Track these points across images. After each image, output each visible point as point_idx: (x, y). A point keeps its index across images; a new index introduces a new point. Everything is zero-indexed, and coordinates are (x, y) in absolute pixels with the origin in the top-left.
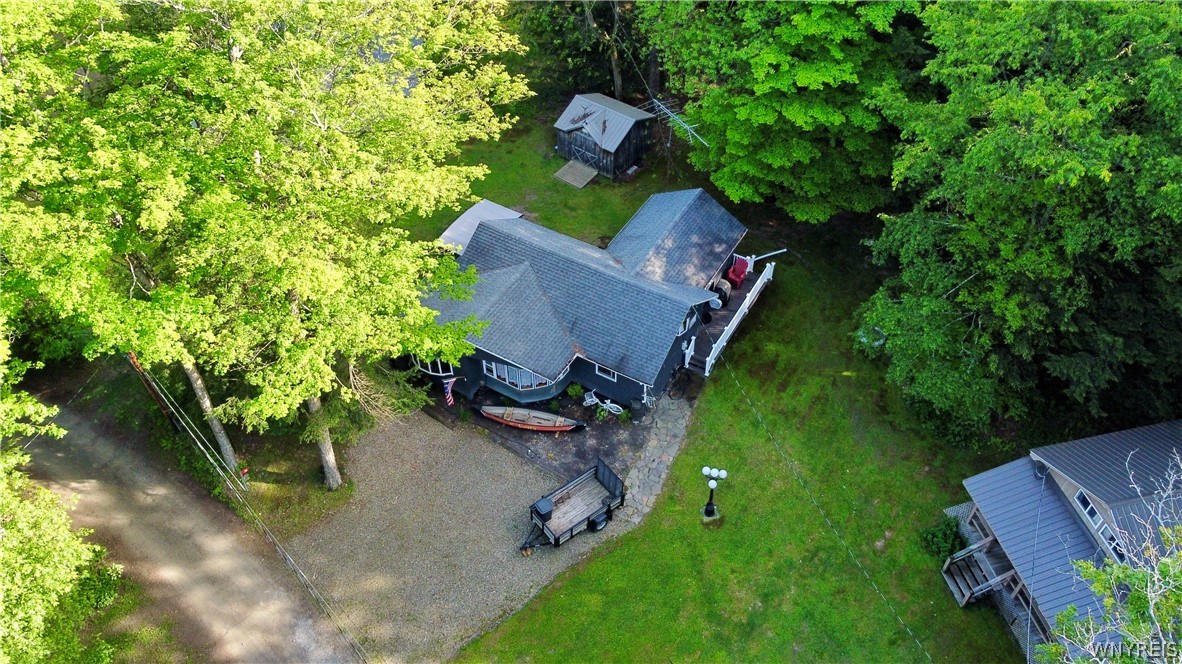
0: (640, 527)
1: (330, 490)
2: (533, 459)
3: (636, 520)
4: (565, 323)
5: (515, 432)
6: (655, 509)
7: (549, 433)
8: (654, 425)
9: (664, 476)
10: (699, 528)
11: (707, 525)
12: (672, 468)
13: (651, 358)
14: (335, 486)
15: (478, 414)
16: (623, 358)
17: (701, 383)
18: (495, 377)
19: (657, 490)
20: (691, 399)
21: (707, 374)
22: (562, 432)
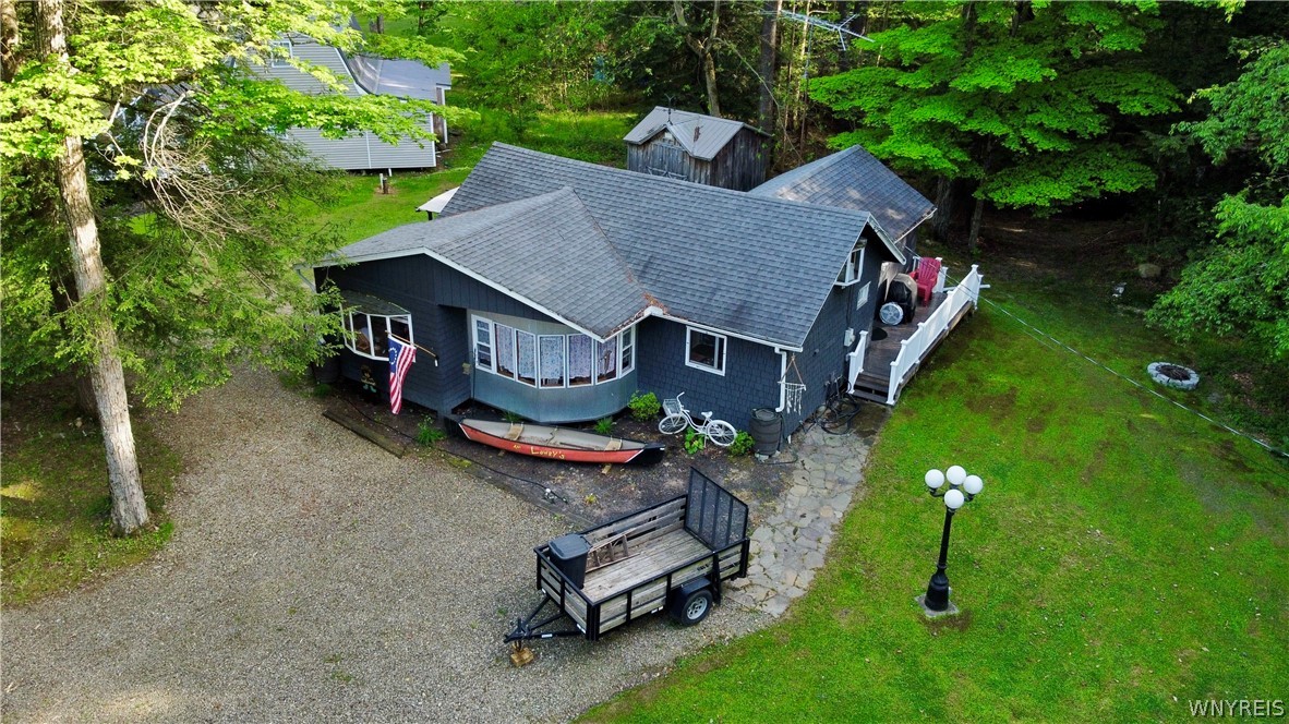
0: (783, 623)
1: (119, 533)
2: (557, 503)
3: (775, 609)
4: (630, 266)
5: (523, 464)
6: (816, 593)
7: (590, 466)
8: (799, 465)
9: (826, 539)
10: (919, 630)
11: (935, 624)
12: (840, 528)
13: (797, 301)
14: (130, 526)
15: (454, 433)
16: (742, 307)
17: (881, 414)
18: (493, 370)
19: (817, 560)
20: (866, 435)
21: (891, 401)
22: (616, 465)
